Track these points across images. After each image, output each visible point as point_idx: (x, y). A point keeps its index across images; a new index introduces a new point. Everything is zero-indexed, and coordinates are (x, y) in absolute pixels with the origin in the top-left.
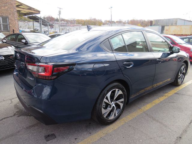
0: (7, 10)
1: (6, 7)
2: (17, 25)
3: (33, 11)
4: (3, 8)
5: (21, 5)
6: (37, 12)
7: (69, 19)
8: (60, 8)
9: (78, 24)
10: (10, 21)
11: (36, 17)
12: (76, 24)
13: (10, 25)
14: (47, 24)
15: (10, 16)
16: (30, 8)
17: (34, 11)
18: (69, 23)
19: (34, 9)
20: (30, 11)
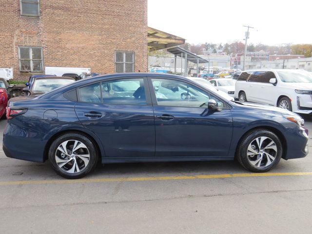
0: (134, 42)
1: (133, 39)
2: (145, 63)
3: (173, 41)
4: (129, 40)
5: (156, 33)
6: (181, 42)
7: (276, 46)
8: (249, 27)
9: (297, 54)
10: (136, 58)
11: (178, 49)
12: (289, 55)
13: (136, 64)
14: (196, 60)
15: (136, 51)
16: (170, 37)
17: (175, 39)
18: (275, 54)
19: (176, 37)
20: (169, 41)
